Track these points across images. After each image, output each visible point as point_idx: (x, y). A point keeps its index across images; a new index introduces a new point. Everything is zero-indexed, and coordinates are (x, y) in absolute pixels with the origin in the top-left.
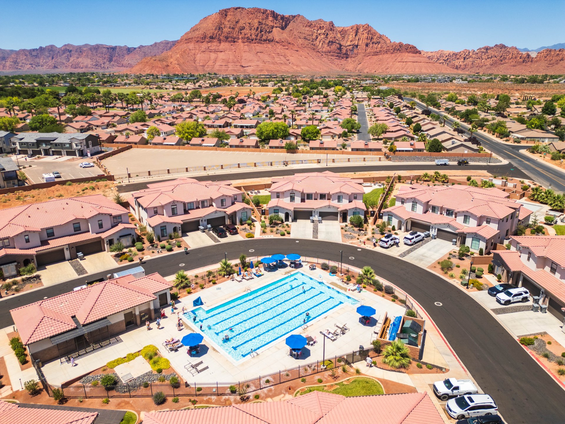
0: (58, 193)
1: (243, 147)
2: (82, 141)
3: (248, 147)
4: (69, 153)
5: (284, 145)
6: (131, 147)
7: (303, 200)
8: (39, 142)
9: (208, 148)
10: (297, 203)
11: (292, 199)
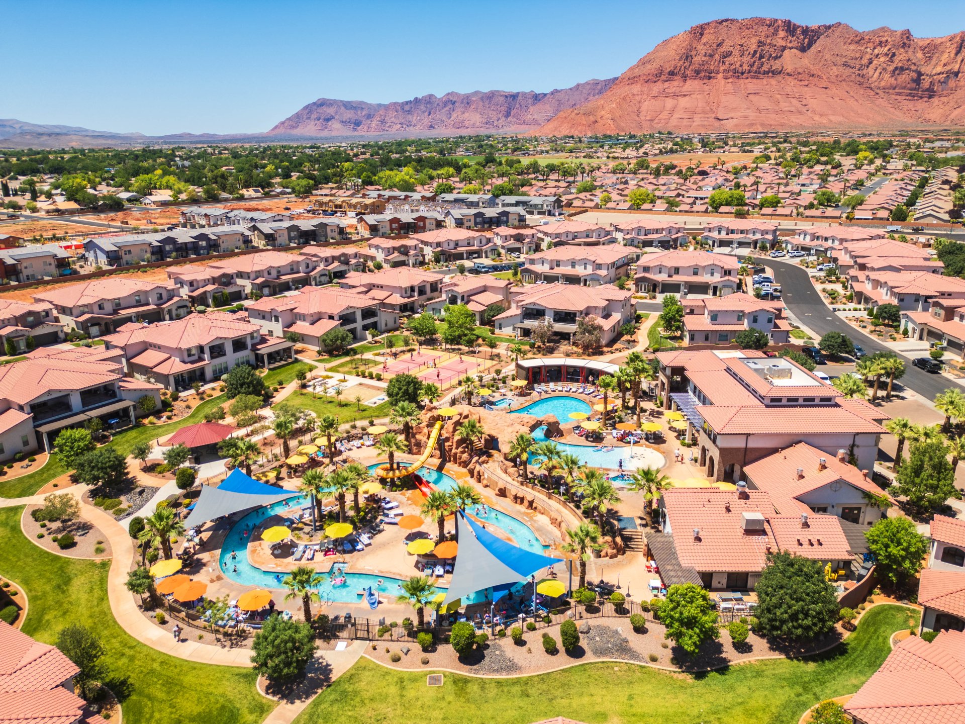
1: (692, 212)
2: (552, 203)
3: (698, 212)
4: (539, 213)
5: (733, 211)
6: (587, 211)
7: (727, 234)
9: (658, 212)
10: (723, 235)
11: (720, 232)
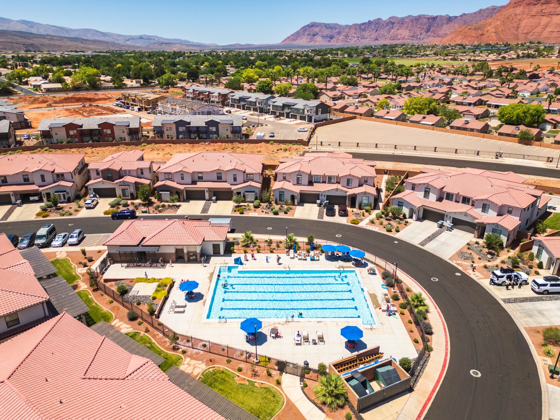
0: (259, 149)
1: (465, 129)
2: (312, 108)
3: (472, 130)
4: (302, 118)
5: (518, 133)
6: (355, 118)
7: (440, 199)
8: (284, 106)
9: (425, 126)
10: (432, 202)
11: (427, 194)
